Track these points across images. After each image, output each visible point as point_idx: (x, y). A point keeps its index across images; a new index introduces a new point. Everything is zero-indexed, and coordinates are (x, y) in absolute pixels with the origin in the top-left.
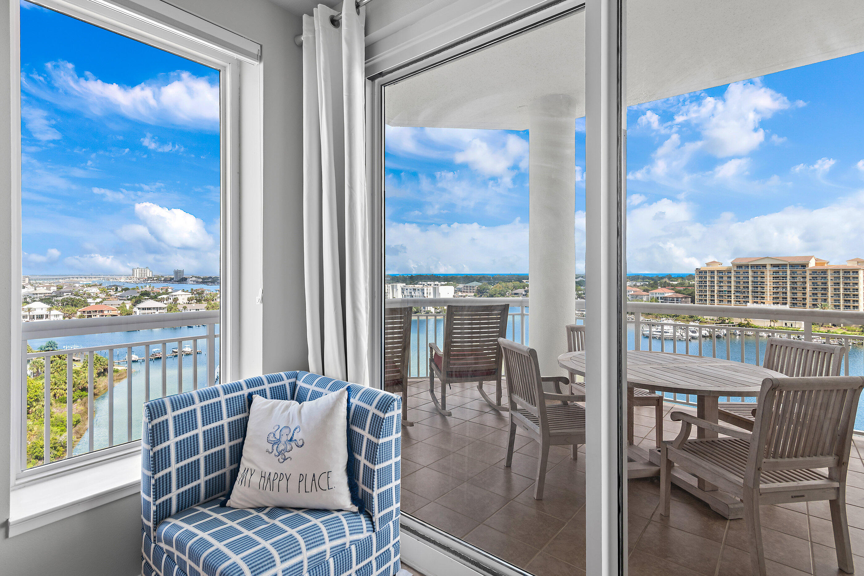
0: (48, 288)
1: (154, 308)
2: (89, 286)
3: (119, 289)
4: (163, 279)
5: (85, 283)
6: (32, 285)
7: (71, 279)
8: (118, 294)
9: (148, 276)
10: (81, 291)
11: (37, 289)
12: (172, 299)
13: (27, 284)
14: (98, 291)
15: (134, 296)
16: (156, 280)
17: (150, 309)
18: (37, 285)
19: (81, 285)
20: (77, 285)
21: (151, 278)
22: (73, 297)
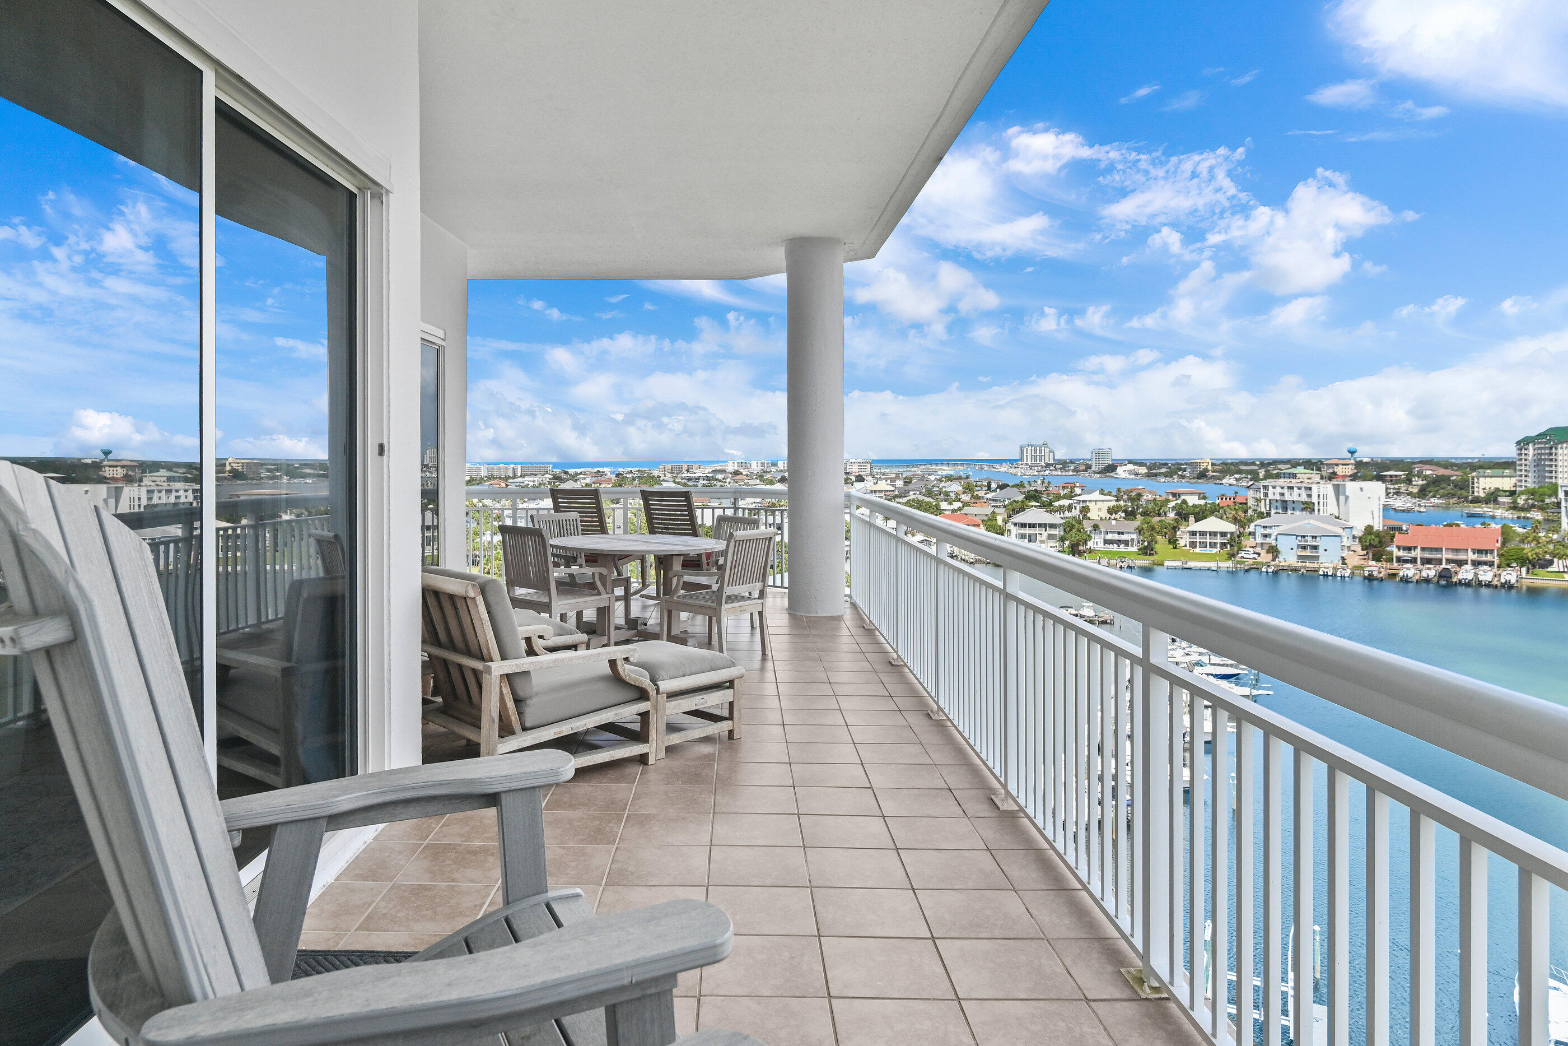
0: (893, 480)
1: (1040, 525)
2: (949, 478)
3: (994, 486)
4: (1072, 468)
5: (944, 473)
6: (873, 477)
7: (928, 466)
8: (990, 495)
9: (1047, 461)
10: (936, 489)
11: (879, 482)
12: (1078, 508)
13: (867, 475)
14: (961, 488)
15: (1015, 501)
16: (1061, 469)
17: (1032, 526)
18: (878, 476)
19: (938, 477)
20: (932, 478)
21: (1051, 465)
22: (921, 498)
